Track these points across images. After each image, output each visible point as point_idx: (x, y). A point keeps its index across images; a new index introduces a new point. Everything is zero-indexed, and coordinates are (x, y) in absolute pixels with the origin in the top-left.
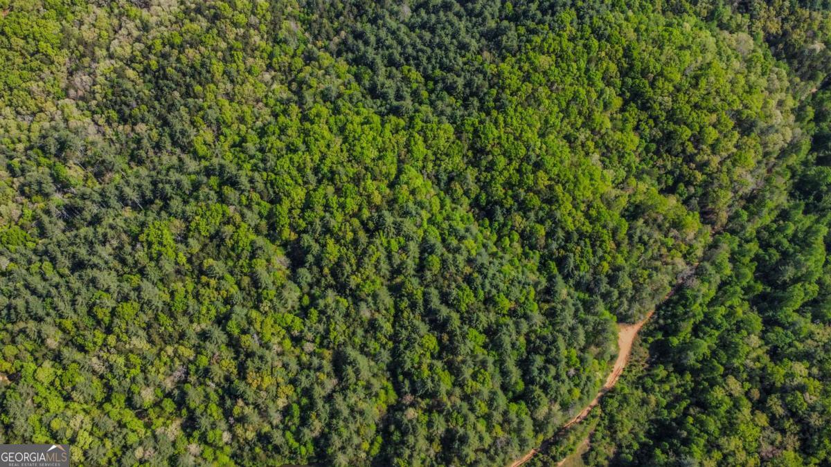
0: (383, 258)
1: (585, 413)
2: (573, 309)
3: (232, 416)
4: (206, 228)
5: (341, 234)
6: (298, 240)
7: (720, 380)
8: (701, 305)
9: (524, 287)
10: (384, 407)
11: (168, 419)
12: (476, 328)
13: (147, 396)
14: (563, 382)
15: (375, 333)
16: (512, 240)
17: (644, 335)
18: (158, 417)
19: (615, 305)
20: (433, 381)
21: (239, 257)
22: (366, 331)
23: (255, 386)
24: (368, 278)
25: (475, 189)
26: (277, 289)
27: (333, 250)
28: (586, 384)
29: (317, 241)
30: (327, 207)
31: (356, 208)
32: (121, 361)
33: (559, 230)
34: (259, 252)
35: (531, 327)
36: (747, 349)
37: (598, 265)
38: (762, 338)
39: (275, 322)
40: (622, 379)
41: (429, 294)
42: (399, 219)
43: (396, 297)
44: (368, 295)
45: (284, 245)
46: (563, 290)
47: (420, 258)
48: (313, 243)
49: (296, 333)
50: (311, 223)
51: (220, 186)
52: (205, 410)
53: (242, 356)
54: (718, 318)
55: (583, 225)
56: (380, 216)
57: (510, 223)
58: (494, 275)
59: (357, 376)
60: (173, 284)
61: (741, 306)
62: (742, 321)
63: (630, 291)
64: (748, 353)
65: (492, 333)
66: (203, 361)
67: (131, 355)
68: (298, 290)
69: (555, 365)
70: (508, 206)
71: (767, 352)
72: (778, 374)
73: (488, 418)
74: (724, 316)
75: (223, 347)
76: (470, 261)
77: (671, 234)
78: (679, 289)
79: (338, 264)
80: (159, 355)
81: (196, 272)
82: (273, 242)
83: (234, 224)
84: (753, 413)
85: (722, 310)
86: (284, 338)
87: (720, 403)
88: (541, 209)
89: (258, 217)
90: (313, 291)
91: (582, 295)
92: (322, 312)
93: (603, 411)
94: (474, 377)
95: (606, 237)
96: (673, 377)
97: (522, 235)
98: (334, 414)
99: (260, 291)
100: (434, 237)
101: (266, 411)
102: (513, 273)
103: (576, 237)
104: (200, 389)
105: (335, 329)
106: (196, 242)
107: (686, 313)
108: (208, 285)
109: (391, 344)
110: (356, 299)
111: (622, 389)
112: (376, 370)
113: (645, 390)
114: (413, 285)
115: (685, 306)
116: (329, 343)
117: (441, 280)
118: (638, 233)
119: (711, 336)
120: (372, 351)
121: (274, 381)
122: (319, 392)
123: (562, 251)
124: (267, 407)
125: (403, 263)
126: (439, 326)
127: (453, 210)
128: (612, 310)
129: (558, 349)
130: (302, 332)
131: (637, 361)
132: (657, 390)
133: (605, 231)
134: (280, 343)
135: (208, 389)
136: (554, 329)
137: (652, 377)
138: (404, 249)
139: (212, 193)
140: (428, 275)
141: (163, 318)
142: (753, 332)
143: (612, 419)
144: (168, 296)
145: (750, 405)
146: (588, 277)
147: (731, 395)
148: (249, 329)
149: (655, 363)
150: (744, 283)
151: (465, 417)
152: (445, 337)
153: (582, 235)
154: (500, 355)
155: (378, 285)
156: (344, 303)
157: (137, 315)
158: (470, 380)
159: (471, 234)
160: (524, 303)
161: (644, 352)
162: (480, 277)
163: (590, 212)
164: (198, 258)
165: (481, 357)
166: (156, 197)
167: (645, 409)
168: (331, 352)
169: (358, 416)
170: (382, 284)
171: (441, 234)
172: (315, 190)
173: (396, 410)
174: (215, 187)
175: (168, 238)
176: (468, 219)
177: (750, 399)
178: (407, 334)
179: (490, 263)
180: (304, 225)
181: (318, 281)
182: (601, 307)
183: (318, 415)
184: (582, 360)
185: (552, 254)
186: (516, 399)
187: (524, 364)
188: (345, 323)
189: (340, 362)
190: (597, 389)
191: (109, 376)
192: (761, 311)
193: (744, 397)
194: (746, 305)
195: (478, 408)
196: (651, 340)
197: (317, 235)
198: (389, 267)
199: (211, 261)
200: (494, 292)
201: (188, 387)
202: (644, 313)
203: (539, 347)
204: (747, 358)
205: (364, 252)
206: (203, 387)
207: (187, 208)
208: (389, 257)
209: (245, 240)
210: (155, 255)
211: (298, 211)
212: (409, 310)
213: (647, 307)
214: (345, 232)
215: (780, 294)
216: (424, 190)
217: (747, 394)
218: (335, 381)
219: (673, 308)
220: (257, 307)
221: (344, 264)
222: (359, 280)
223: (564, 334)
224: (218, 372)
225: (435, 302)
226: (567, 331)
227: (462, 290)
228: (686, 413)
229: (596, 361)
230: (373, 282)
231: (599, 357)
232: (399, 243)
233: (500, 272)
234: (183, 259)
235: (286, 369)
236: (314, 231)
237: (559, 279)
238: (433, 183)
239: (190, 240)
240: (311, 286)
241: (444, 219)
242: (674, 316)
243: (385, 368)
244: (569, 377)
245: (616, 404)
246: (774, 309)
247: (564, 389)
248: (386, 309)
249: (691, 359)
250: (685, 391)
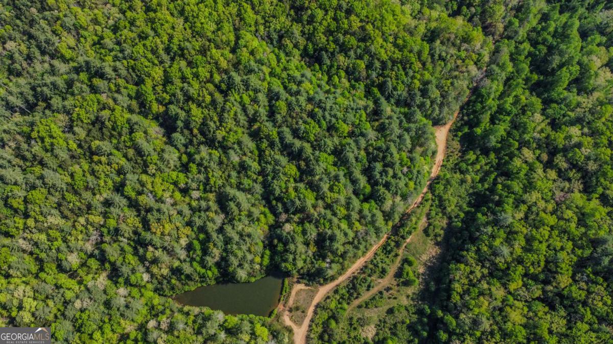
0: (239, 111)
1: (420, 200)
2: (398, 121)
3: (146, 260)
4: (86, 117)
5: (200, 99)
6: (166, 112)
7: (516, 152)
8: (493, 99)
9: (356, 112)
10: (266, 228)
11: (96, 274)
12: (325, 151)
13: (73, 260)
14: (400, 179)
15: (247, 173)
16: (340, 78)
17: (454, 131)
18: (88, 273)
19: (429, 112)
20: (299, 199)
21: (120, 135)
22: (239, 173)
23: (159, 233)
24: (230, 130)
25: (302, 41)
26: (159, 154)
27: (197, 113)
28: (417, 177)
29: (182, 109)
30: (184, 79)
31: (208, 75)
32: (43, 237)
33: (376, 61)
34: (136, 127)
35: (368, 141)
36: (533, 125)
37: (411, 83)
38: (542, 114)
39: (163, 181)
40: (443, 168)
41: (282, 132)
42: (245, 77)
43: (257, 141)
44: (234, 143)
45: (156, 118)
46: (387, 109)
47: (269, 106)
48: (179, 111)
49: (182, 185)
50: (174, 95)
51: (90, 79)
52: (124, 261)
53: (143, 212)
54: (508, 106)
55: (394, 53)
56: (229, 78)
57: (336, 64)
58: (331, 107)
59: (239, 208)
60: (70, 168)
61: (523, 93)
62: (526, 105)
63: (439, 99)
64: (535, 128)
65: (338, 153)
66: (112, 223)
67: (50, 232)
68: (177, 151)
69: (392, 168)
70: (331, 50)
71: (549, 124)
72: (560, 139)
73: (348, 218)
74: (512, 104)
75: (126, 209)
76: (310, 100)
77: (463, 48)
78: (475, 91)
79: (204, 124)
80: (74, 226)
81: (88, 154)
82: (146, 117)
83: (110, 109)
84: (544, 171)
85: (510, 100)
86: (173, 191)
87: (520, 170)
88: (358, 47)
89: (128, 99)
90: (189, 150)
91: (402, 110)
92: (200, 165)
93: (433, 195)
94: (331, 189)
95: (413, 60)
96: (481, 158)
97: (347, 72)
98: (228, 241)
99: (145, 158)
100: (277, 86)
101: (173, 251)
102: (346, 103)
103: (389, 64)
104: (115, 245)
105: (213, 176)
106: (81, 129)
107: (483, 108)
108: (101, 162)
109: (260, 179)
110: (225, 149)
111: (445, 175)
112: (253, 201)
113: (462, 172)
114: (269, 128)
115: (482, 102)
116: (211, 188)
117: (290, 119)
118: (438, 52)
119: (504, 121)
120: (247, 187)
121: (173, 226)
122: (211, 227)
123: (381, 78)
124: (173, 247)
125: (256, 112)
126: (295, 156)
127: (288, 62)
128: (426, 116)
129: (392, 155)
130: (187, 183)
131: (452, 152)
132: (471, 170)
133: (412, 55)
134: (172, 197)
135: (122, 244)
136: (386, 141)
137: (466, 161)
138: (255, 101)
139: (84, 86)
140: (279, 117)
141: (69, 196)
142: (535, 112)
143: (441, 199)
144: (69, 177)
145: (542, 166)
146: (405, 94)
147: (526, 162)
148: (143, 190)
149: (466, 151)
150: (523, 76)
151: (330, 221)
152: (303, 164)
153: (394, 62)
154: (348, 168)
155: (240, 135)
156: (216, 154)
157: (46, 198)
158: (328, 192)
159: (306, 78)
160: (359, 124)
161: (456, 145)
162: (321, 111)
163: (398, 42)
164: (86, 142)
165: (333, 173)
166: (38, 100)
167: (464, 186)
168: (214, 194)
169: (247, 238)
170: (243, 133)
171: (282, 83)
172: (170, 67)
173: (276, 228)
174: (86, 81)
175: (56, 131)
176: (302, 66)
177: (541, 162)
178: (272, 167)
179: (326, 98)
180: (168, 97)
181: (191, 142)
182: (419, 116)
183: (215, 245)
184: (412, 160)
185: (374, 82)
186: (366, 199)
187: (368, 172)
188: (220, 169)
189: (223, 201)
190: (426, 179)
191: (37, 251)
192: (538, 96)
193: (536, 162)
194: (527, 93)
195: (338, 212)
196: (460, 134)
197: (181, 104)
198: (245, 118)
199: (97, 142)
200: (334, 120)
201: (106, 247)
202: (452, 114)
203: (377, 156)
204: (534, 132)
205: (223, 110)
206: (117, 243)
207: (66, 103)
208: (244, 109)
209: (122, 119)
210: (48, 147)
211: (161, 87)
212: (269, 148)
213: (454, 109)
214: (204, 96)
215: (550, 79)
216: (261, 50)
217: (538, 158)
218: (222, 216)
219: (473, 106)
220: (145, 172)
221: (209, 122)
222: (224, 133)
223: (394, 142)
224: (126, 229)
225: (289, 138)
226: (396, 139)
227: (308, 124)
228: (495, 183)
229: (422, 158)
230: (236, 132)
231: (424, 154)
232: (250, 96)
233: (335, 104)
234: (73, 146)
235: (181, 215)
236: (178, 101)
237: (383, 100)
238: (267, 43)
239: (76, 129)
240: (186, 146)
241: (282, 70)
242: (474, 112)
243: (260, 198)
244: (404, 174)
245: (442, 187)
246: (547, 91)
247: (401, 184)
248: (251, 152)
249: (493, 141)
250: (492, 166)
